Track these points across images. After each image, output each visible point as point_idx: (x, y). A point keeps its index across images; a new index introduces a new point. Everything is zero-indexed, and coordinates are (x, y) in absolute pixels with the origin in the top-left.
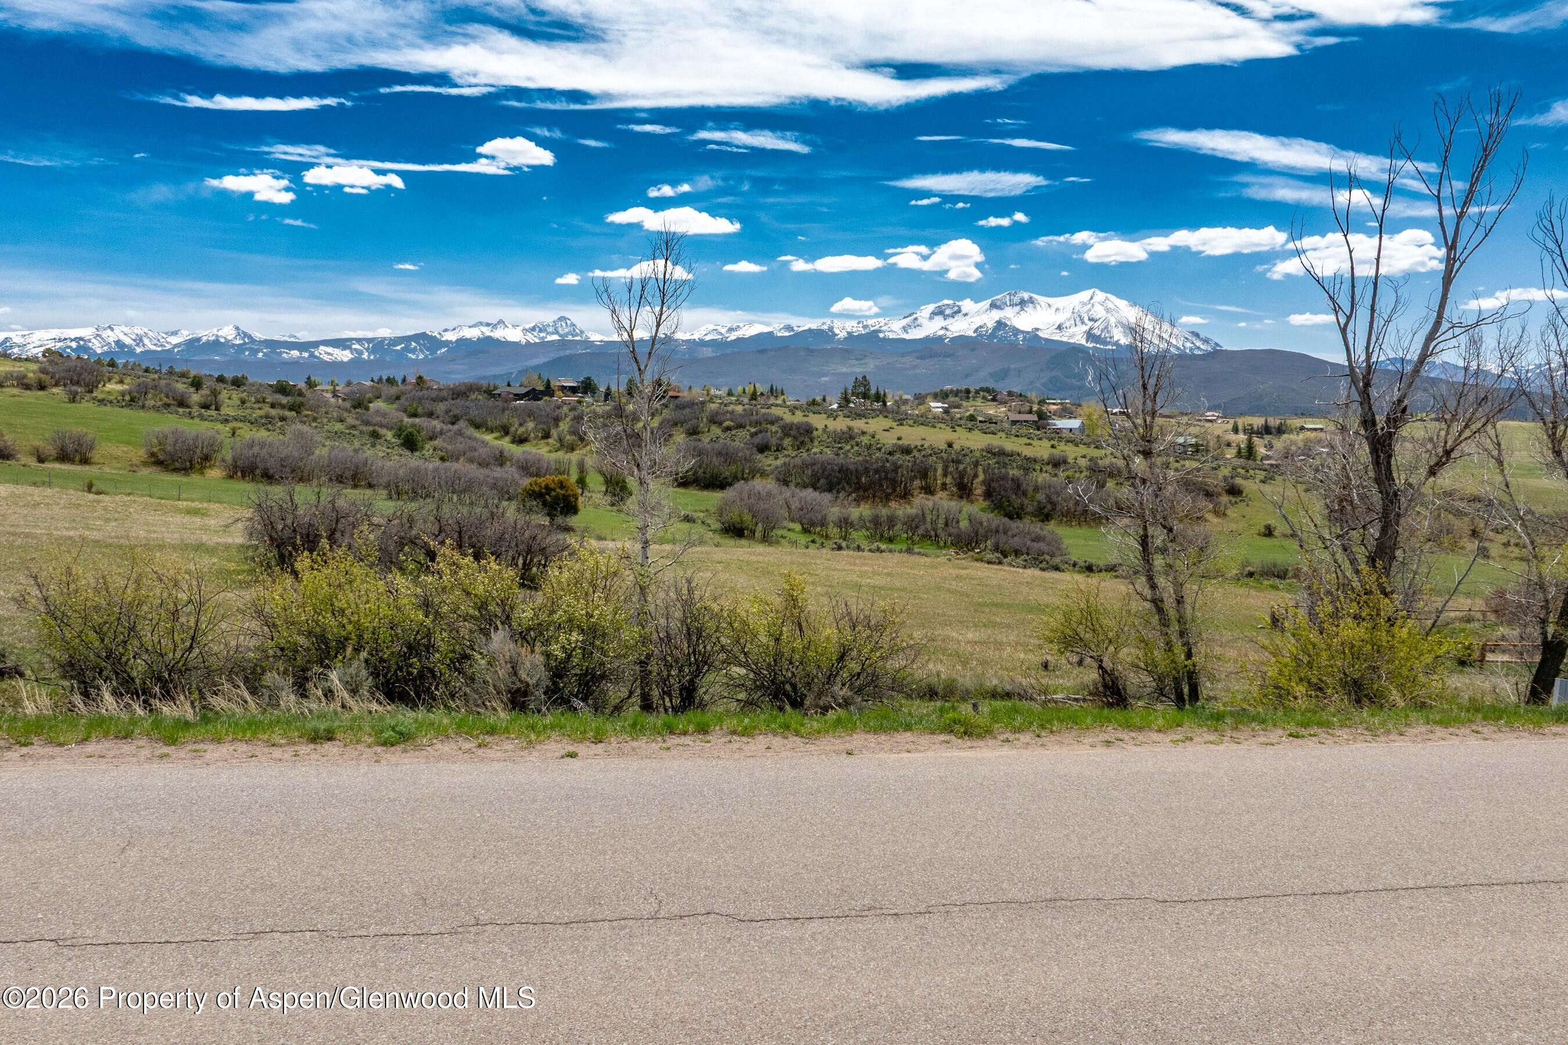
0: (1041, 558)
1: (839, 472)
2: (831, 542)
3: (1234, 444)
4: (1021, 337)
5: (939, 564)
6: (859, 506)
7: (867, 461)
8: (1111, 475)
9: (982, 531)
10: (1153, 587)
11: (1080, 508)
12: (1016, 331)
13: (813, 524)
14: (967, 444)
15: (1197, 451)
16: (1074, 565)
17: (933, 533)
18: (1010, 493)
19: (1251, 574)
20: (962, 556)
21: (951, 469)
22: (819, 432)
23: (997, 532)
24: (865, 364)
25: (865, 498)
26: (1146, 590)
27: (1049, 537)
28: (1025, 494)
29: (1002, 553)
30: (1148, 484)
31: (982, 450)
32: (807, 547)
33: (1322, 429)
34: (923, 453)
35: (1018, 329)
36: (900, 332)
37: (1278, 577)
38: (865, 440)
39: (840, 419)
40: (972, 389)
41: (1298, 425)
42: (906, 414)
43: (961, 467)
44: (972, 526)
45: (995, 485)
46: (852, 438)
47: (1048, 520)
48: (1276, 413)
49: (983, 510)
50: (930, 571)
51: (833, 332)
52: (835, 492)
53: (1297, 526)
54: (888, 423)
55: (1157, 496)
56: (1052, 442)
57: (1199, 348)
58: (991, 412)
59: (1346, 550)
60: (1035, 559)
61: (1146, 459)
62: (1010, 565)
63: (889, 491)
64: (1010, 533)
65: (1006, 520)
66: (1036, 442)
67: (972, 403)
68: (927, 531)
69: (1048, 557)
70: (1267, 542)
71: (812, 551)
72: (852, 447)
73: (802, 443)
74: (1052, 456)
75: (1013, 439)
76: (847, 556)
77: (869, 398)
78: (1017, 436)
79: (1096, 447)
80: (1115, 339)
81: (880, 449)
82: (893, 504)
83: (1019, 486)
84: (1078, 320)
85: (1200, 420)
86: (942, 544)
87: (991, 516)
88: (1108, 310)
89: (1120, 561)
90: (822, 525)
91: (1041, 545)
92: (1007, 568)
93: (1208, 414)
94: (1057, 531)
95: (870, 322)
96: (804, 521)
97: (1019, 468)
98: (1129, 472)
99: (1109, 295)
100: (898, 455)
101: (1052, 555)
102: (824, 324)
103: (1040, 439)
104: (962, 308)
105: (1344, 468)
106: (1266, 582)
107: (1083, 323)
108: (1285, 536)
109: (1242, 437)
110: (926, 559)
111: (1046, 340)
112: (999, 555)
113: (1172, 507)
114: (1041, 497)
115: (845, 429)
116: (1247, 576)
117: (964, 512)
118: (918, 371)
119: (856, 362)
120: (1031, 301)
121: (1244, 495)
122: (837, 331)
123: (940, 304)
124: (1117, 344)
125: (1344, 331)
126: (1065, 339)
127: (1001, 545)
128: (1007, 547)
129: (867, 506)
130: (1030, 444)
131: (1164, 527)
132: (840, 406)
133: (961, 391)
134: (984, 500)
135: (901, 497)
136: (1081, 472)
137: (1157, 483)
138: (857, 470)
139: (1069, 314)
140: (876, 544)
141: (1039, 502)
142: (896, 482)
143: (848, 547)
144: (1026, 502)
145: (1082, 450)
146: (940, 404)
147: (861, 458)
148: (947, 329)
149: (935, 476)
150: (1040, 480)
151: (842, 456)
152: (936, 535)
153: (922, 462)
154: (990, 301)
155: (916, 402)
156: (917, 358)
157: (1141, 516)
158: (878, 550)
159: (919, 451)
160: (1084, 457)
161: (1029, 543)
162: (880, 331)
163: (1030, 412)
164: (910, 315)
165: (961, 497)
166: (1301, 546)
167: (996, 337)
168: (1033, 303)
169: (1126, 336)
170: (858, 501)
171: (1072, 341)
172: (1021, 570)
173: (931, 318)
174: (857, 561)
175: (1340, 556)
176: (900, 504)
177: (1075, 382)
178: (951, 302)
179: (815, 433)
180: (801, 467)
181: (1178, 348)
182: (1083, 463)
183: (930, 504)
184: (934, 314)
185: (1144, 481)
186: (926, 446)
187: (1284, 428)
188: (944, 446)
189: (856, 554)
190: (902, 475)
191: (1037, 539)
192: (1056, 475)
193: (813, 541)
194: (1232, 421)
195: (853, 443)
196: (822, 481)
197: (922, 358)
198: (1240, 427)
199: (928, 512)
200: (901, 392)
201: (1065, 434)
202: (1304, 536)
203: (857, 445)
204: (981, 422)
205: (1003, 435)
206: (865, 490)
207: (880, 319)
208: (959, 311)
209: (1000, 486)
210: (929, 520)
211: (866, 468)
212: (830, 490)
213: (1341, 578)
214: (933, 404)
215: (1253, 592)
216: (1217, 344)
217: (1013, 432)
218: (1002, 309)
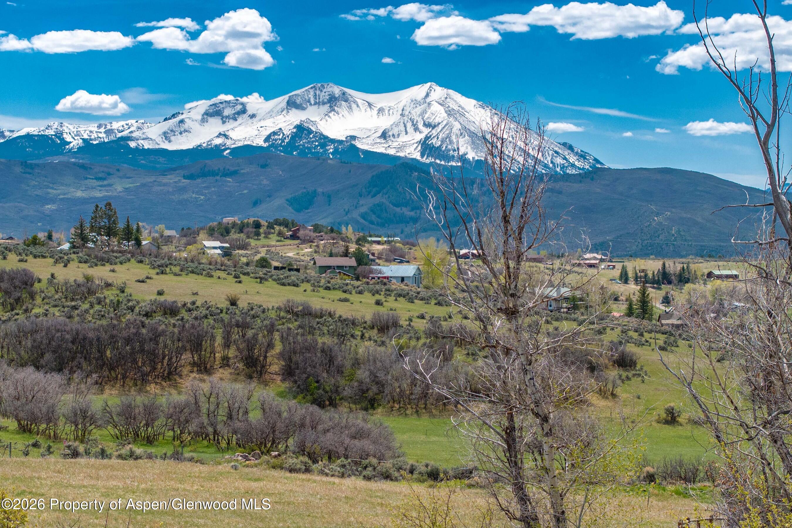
0: (365, 462)
1: (73, 342)
2: (62, 446)
3: (623, 298)
4: (331, 148)
5: (221, 474)
6: (102, 391)
7: (114, 326)
8: (461, 343)
9: (280, 425)
10: (524, 499)
11: (418, 390)
12: (325, 140)
13: (34, 419)
14: (257, 300)
15: (575, 307)
16: (412, 472)
17: (210, 430)
18: (319, 370)
19: (651, 478)
20: (253, 462)
21: (235, 337)
22: (43, 285)
23: (302, 425)
24: (110, 185)
25: (111, 380)
26: (513, 504)
27: (375, 432)
28: (340, 371)
29: (309, 456)
30: (514, 355)
31: (279, 309)
32: (27, 454)
33: (736, 276)
34: (195, 313)
35: (326, 137)
36: (159, 140)
37: (686, 480)
38: (110, 295)
39: (73, 265)
40: (264, 223)
41: (706, 272)
42: (170, 258)
43: (250, 333)
44: (266, 418)
45: (297, 358)
46: (91, 292)
47: (374, 408)
48: (676, 254)
49: (281, 395)
50: (207, 485)
51: (62, 140)
52: (66, 372)
53: (712, 409)
54: (143, 271)
55: (525, 371)
56: (377, 297)
57: (573, 165)
58: (290, 254)
59: (776, 442)
60: (356, 463)
61: (509, 320)
62: (322, 472)
63: (147, 369)
64: (320, 427)
65: (314, 408)
66: (354, 297)
67: (263, 241)
68: (202, 426)
69: (374, 461)
70: (669, 431)
71: (34, 459)
72: (92, 306)
73: (18, 300)
74: (377, 317)
75: (323, 292)
76: (87, 466)
77: (115, 234)
78: (328, 288)
79: (439, 304)
80: (462, 151)
81: (132, 309)
82: (152, 388)
83: (331, 360)
84: (409, 125)
85: (579, 265)
86: (224, 444)
87: (293, 403)
88: (450, 113)
89: (477, 464)
90: (49, 421)
91: (366, 444)
92: (318, 478)
93: (588, 256)
94: (386, 424)
95: (116, 125)
96: (21, 415)
97: (332, 333)
98: (487, 339)
99: (451, 92)
100: (158, 317)
101: (381, 458)
102: (48, 127)
103: (360, 293)
104: (248, 107)
105: (770, 330)
106: (671, 488)
107: (416, 129)
108: (695, 423)
109: (633, 288)
110: (202, 468)
111: (367, 153)
112: (306, 459)
113: (546, 387)
114: (362, 374)
115: (81, 279)
116: (645, 479)
117: (254, 399)
118: (185, 196)
119: (95, 183)
120: (344, 97)
121: (638, 367)
122: (68, 138)
123: (214, 100)
124: (463, 158)
125: (764, 145)
126: (392, 152)
127: (308, 445)
128: (317, 448)
129: (114, 392)
130: (346, 300)
131: (537, 415)
132: (73, 247)
133: (248, 225)
134: (283, 380)
135: (164, 379)
136: (418, 339)
137: (526, 354)
138: (98, 339)
139: (395, 117)
140: (128, 447)
141: (361, 382)
142: (155, 355)
143: (87, 453)
144: (342, 382)
145: (419, 307)
146: (217, 244)
147: (104, 322)
148: (226, 136)
149: (212, 346)
150: (361, 351)
151: (77, 319)
152: (215, 432)
153: (193, 326)
154: (286, 97)
155: (184, 240)
156: (185, 177)
157: (505, 401)
158: (132, 455)
159: (190, 310)
160: (422, 317)
161: (347, 441)
162: (129, 138)
163: (346, 254)
164: (174, 116)
165: (250, 377)
166: (718, 437)
167: (296, 148)
168: (346, 101)
169: (475, 147)
170: (100, 385)
171: (402, 154)
172: (337, 480)
173: (203, 121)
174: (101, 473)
175: (769, 450)
176: (163, 388)
177: (407, 212)
178: (230, 98)
179: (37, 285)
180: (17, 336)
181: (546, 166)
182: (421, 325)
183: (206, 387)
184: (208, 115)
185: (507, 351)
186: (198, 304)
187: (686, 275)
188: (224, 304)
189: (99, 461)
190: (165, 346)
191: (359, 435)
192: (383, 343)
193: (35, 445)
194: (619, 266)
195: (92, 299)
196: (48, 356)
197: (191, 177)
198: (631, 274)
199: (203, 399)
200: (162, 226)
201: (395, 285)
202: (722, 424)
203: (99, 303)
204: (276, 268)
205: (307, 286)
206: (112, 368)
207: (130, 122)
208: (244, 111)
209: (305, 361)
210: (204, 411)
211: (112, 337)
212: (60, 370)
213: (770, 480)
214: (207, 243)
215: (654, 501)
216: (597, 161)
217: (323, 281)
218: (304, 109)
